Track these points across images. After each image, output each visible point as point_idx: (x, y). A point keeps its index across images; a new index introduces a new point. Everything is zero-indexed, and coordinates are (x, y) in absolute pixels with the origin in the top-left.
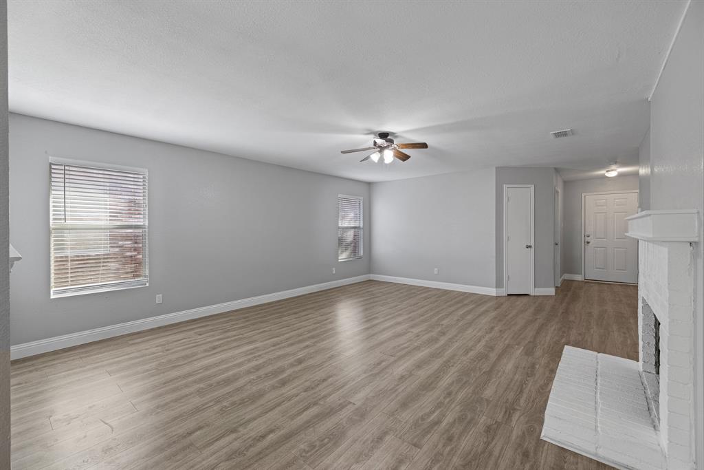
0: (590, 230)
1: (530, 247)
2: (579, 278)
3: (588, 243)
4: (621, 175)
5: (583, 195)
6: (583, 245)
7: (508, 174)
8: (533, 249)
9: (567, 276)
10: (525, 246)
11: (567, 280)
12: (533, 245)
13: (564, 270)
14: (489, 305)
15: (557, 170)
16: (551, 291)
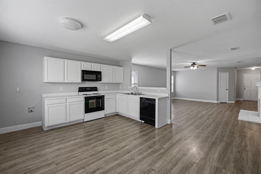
0: (246, 85)
1: (227, 89)
2: (242, 99)
3: (245, 89)
4: (256, 69)
5: (243, 74)
6: (243, 89)
7: (221, 69)
8: (228, 90)
9: (238, 99)
10: (225, 89)
11: (238, 100)
12: (228, 89)
13: (237, 97)
14: (215, 105)
15: (235, 68)
16: (233, 102)
